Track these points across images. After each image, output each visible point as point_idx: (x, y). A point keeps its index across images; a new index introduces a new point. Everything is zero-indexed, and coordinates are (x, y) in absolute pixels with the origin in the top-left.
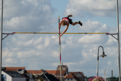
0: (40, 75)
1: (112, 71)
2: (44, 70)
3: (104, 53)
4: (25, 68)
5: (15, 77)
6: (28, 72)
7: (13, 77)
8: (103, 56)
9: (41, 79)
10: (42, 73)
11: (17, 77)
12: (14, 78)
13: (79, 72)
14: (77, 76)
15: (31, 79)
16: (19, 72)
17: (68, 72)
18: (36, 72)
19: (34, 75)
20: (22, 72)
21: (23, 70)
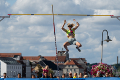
0: (38, 61)
1: (118, 57)
2: (42, 56)
3: (108, 37)
4: (21, 54)
5: (10, 64)
6: (24, 58)
7: (8, 63)
8: (108, 41)
9: (39, 66)
10: (40, 60)
11: (12, 64)
12: (9, 66)
13: (81, 59)
14: (78, 63)
15: (28, 66)
16: (15, 59)
17: (68, 59)
18: (33, 58)
19: (32, 61)
20: (18, 59)
21: (18, 57)
